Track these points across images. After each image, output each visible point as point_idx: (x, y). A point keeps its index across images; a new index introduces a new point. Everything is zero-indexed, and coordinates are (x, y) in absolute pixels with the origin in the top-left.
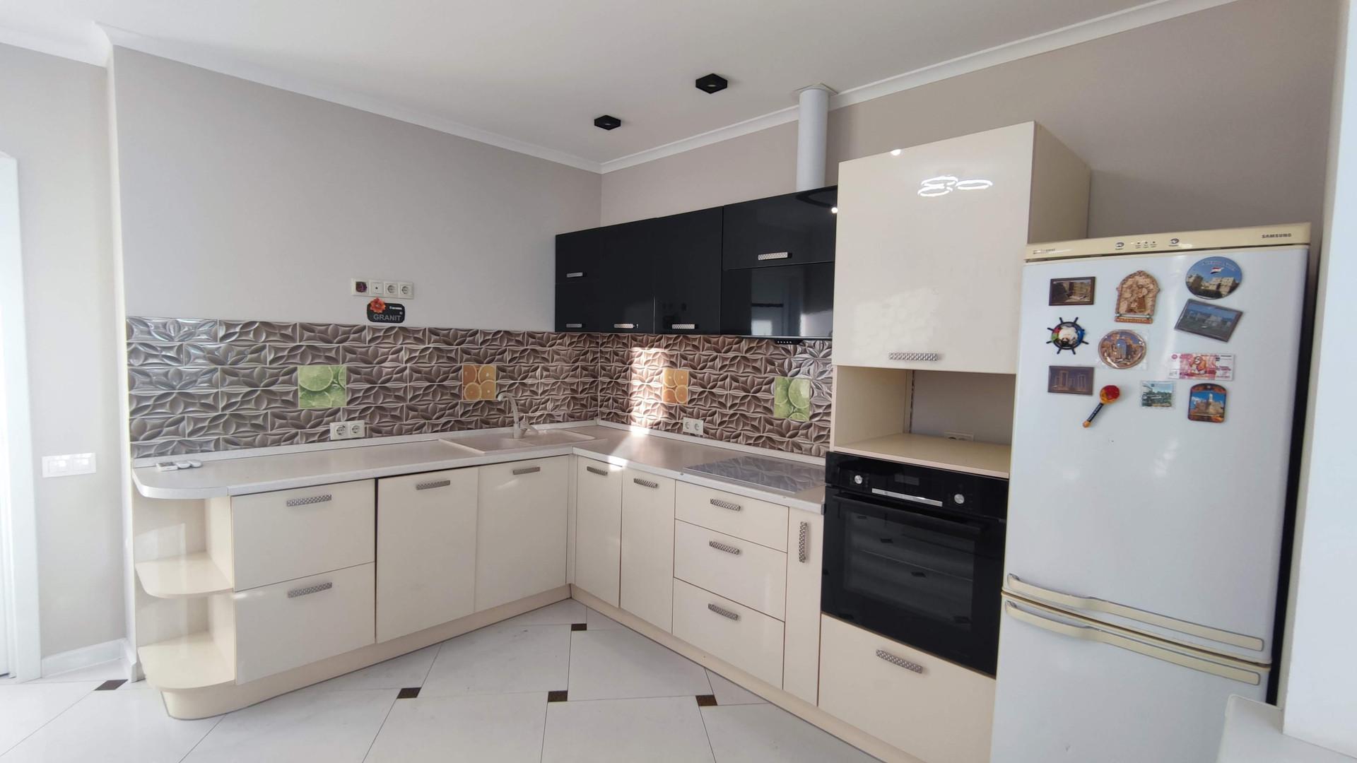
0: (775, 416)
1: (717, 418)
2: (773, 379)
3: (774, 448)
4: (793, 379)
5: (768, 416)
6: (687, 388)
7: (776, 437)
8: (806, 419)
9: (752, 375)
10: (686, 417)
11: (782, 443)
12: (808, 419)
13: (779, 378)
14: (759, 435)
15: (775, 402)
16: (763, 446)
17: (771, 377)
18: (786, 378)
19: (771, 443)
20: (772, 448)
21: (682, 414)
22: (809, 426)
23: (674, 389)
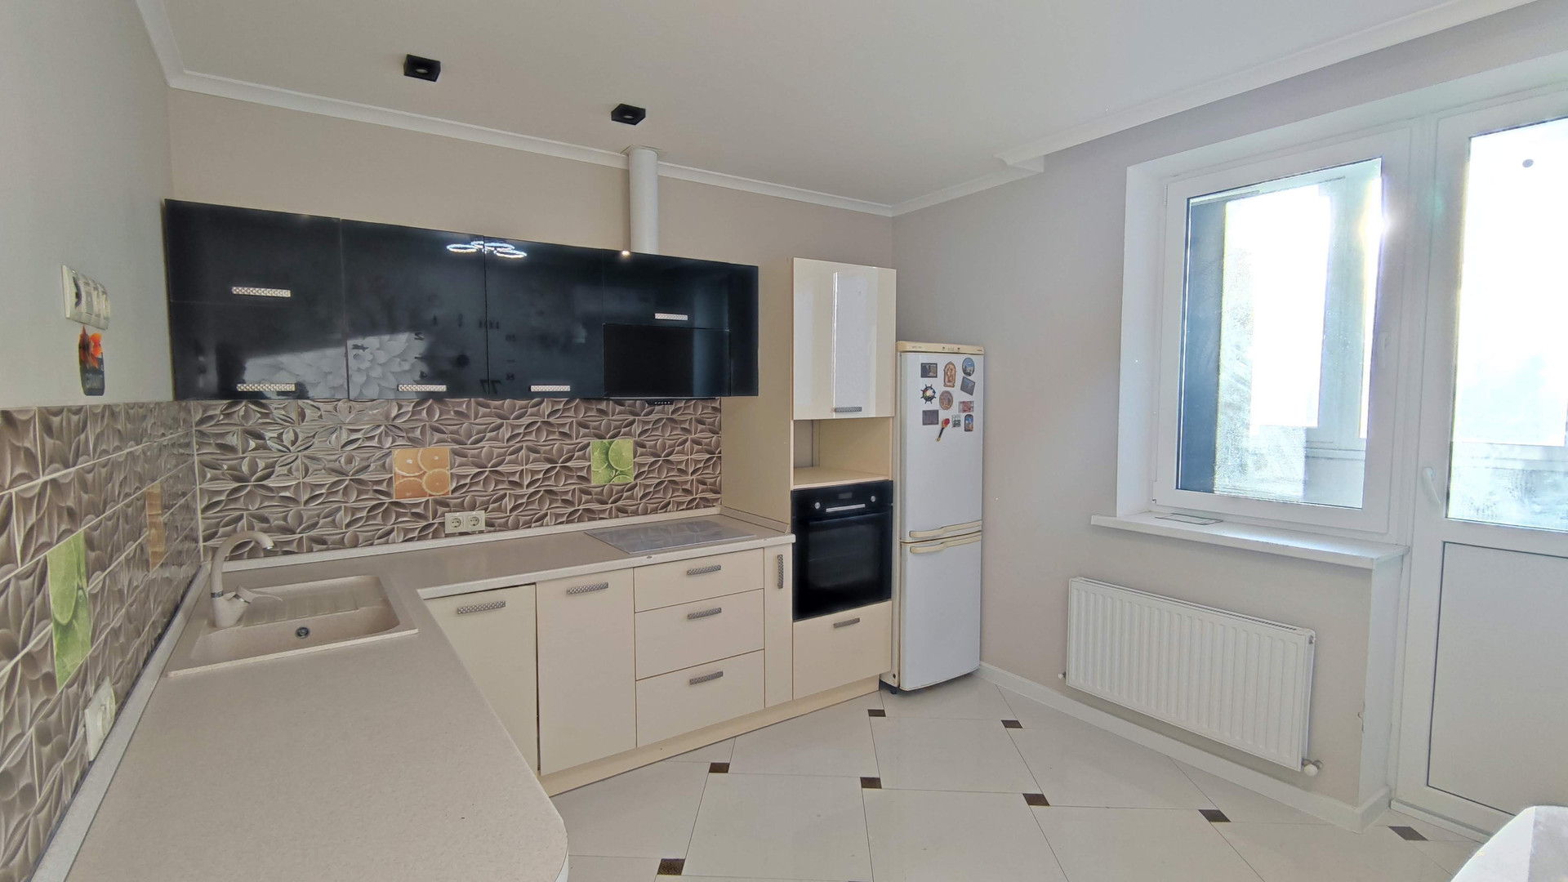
0: (593, 484)
1: (508, 503)
2: (589, 443)
3: (594, 519)
4: (613, 442)
5: (584, 486)
6: (449, 473)
7: (595, 506)
8: (631, 480)
9: (558, 442)
10: (450, 512)
11: (604, 511)
12: (632, 480)
13: (595, 442)
14: (573, 509)
15: (592, 469)
16: (580, 520)
17: (586, 442)
18: (604, 441)
19: (590, 514)
20: (591, 519)
21: (441, 510)
22: (632, 488)
23: (420, 477)
